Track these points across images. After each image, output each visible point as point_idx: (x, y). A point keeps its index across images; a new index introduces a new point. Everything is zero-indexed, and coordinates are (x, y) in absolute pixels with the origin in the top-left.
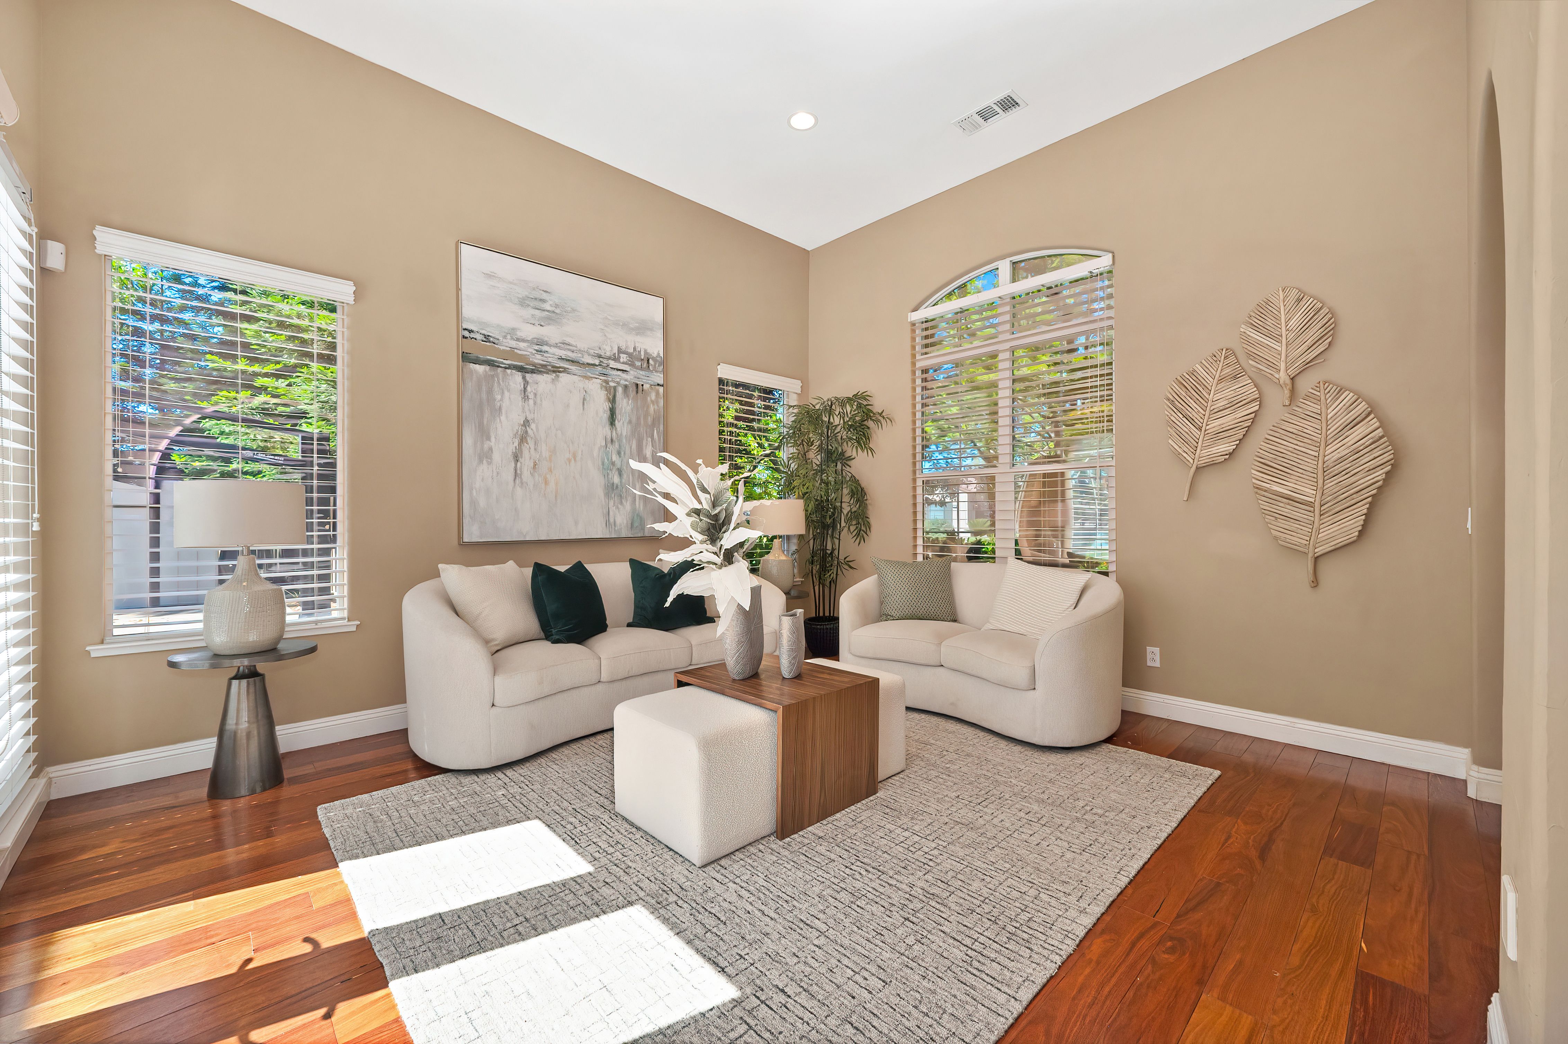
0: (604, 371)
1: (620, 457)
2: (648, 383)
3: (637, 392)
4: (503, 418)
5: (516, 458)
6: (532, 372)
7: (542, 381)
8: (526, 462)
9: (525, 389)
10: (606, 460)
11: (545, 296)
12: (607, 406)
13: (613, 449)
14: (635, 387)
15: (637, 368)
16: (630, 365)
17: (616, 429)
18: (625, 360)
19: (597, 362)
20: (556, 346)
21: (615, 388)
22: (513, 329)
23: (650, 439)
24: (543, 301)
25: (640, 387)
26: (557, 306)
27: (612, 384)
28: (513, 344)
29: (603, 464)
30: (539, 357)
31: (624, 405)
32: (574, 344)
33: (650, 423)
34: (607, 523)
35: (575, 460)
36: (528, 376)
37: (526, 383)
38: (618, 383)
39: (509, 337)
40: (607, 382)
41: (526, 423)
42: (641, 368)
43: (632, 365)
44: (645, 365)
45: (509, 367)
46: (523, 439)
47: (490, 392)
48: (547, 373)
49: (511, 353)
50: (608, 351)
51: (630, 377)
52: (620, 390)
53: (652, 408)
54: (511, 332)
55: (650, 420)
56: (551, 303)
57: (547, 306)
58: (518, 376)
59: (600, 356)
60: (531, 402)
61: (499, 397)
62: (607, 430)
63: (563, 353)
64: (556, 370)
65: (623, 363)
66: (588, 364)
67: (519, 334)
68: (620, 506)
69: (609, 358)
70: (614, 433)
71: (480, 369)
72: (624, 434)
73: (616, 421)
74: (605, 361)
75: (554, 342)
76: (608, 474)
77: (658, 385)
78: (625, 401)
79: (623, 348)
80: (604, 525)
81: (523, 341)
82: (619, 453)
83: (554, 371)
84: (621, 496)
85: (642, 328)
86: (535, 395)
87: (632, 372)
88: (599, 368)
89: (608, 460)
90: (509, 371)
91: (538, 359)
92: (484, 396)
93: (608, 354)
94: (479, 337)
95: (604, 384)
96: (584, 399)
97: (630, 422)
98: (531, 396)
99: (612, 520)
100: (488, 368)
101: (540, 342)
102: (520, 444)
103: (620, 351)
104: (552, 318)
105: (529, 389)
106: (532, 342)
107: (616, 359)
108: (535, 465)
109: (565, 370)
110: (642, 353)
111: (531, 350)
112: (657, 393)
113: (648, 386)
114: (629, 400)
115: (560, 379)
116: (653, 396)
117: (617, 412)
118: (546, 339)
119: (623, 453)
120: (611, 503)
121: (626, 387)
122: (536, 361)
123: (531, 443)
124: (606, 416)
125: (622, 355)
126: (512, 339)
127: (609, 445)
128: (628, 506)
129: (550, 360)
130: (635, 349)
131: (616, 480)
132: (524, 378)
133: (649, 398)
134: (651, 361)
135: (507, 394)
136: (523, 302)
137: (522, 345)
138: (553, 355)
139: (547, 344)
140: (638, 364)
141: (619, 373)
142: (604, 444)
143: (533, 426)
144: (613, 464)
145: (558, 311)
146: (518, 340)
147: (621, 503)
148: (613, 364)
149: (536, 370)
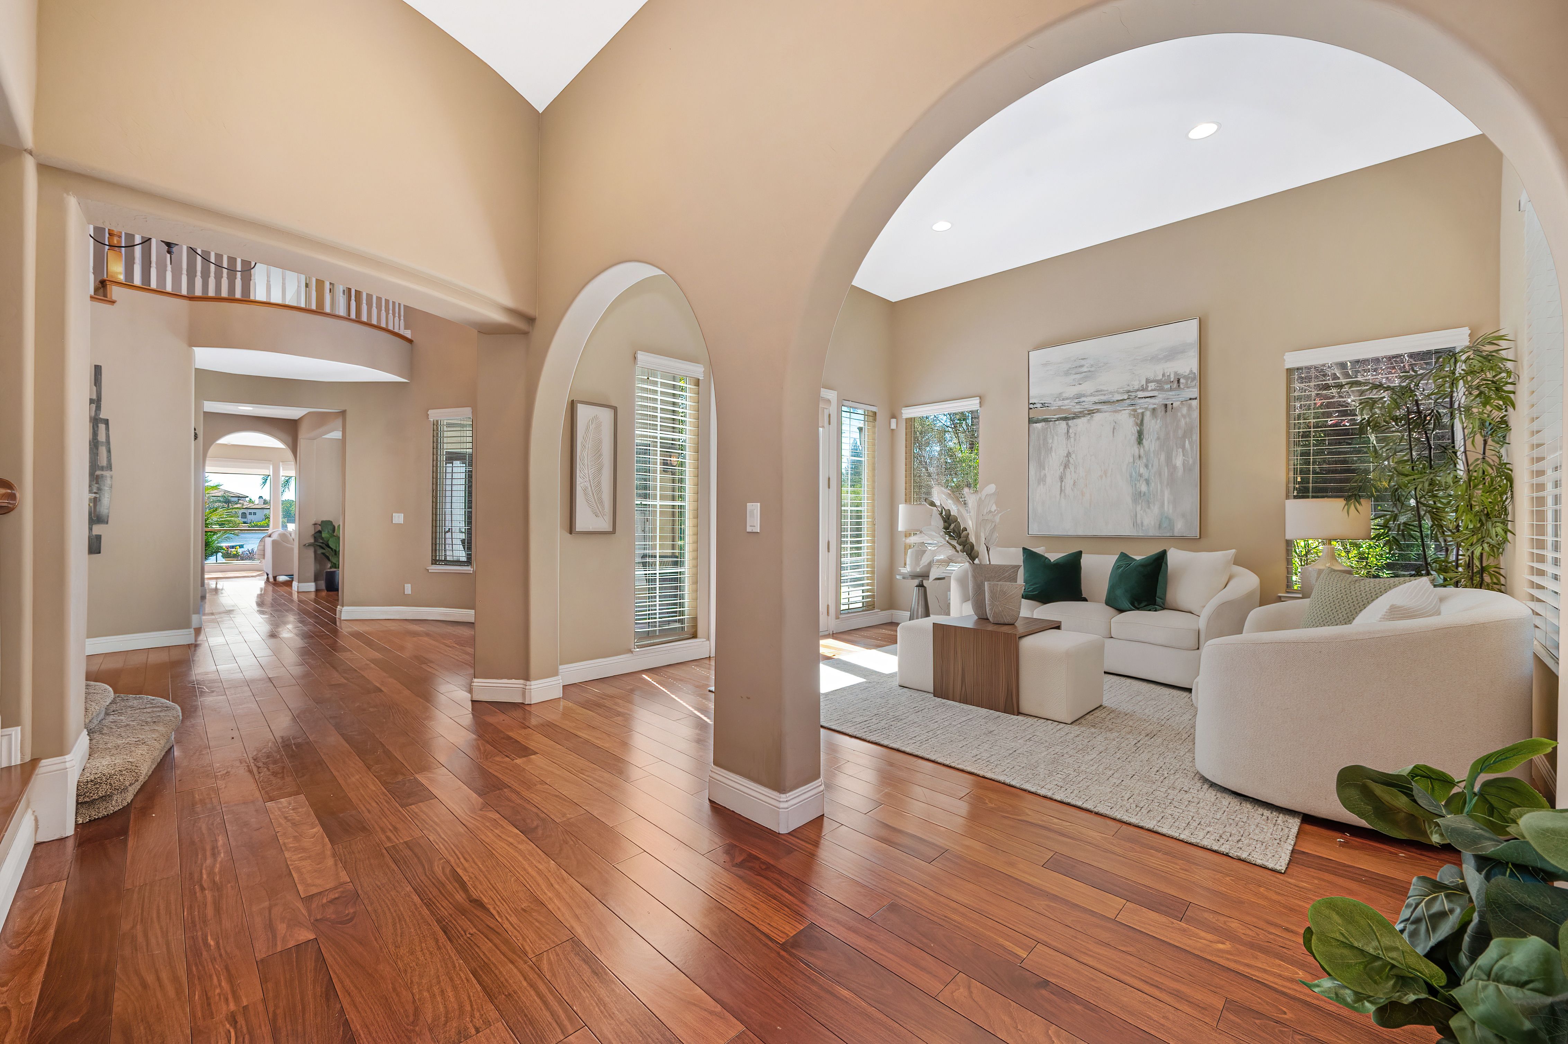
0: (1133, 402)
1: (1148, 469)
2: (1177, 401)
3: (1166, 411)
4: (1053, 454)
5: (1062, 479)
6: (1073, 418)
7: (1081, 422)
8: (1068, 482)
9: (1068, 431)
10: (1134, 473)
11: (1083, 362)
12: (1135, 429)
13: (1140, 464)
14: (1163, 408)
15: (1167, 391)
16: (1158, 390)
17: (1144, 447)
18: (1153, 388)
19: (1126, 397)
20: (1092, 395)
21: (1143, 414)
22: (1061, 393)
23: (1180, 450)
24: (1082, 366)
25: (1169, 407)
26: (1092, 366)
27: (1140, 411)
28: (1060, 403)
29: (1131, 477)
30: (1079, 407)
31: (1152, 426)
32: (1106, 389)
33: (1180, 436)
34: (1135, 524)
35: (1106, 476)
36: (1070, 422)
37: (1069, 426)
38: (1146, 409)
39: (1057, 399)
40: (1135, 410)
41: (1069, 455)
42: (1171, 389)
43: (1161, 389)
44: (1175, 385)
45: (1058, 419)
46: (1066, 466)
47: (1045, 439)
48: (1084, 416)
49: (1060, 410)
50: (1136, 385)
51: (1161, 398)
52: (1148, 414)
53: (1183, 422)
54: (1060, 397)
55: (1180, 433)
56: (1087, 365)
57: (1085, 369)
58: (1063, 424)
59: (1129, 392)
60: (1072, 439)
61: (1050, 441)
62: (1135, 450)
63: (1096, 399)
64: (1091, 412)
65: (1152, 390)
66: (1117, 401)
67: (1064, 395)
68: (1147, 510)
69: (1138, 390)
70: (1142, 450)
71: (1039, 426)
72: (1152, 449)
73: (1144, 440)
74: (1133, 394)
75: (1089, 393)
76: (1135, 484)
77: (1190, 399)
78: (1153, 421)
79: (1152, 378)
80: (1132, 525)
81: (1067, 399)
82: (1147, 466)
83: (1089, 414)
84: (1148, 501)
85: (1173, 353)
86: (1075, 434)
87: (1160, 396)
88: (1128, 401)
89: (1136, 473)
90: (1057, 422)
91: (1078, 409)
92: (1041, 442)
93: (1136, 387)
94: (1039, 406)
95: (1132, 413)
96: (1114, 429)
97: (1158, 438)
98: (1072, 435)
99: (1139, 521)
100: (1043, 424)
101: (1079, 396)
102: (1064, 470)
103: (1148, 381)
104: (1089, 376)
105: (1071, 431)
106: (1072, 398)
107: (1143, 389)
108: (1074, 484)
109: (1098, 411)
110: (1172, 376)
111: (1072, 404)
112: (1190, 407)
113: (1179, 403)
114: (1157, 420)
115: (1094, 418)
116: (1185, 410)
117: (1145, 432)
118: (1084, 392)
119: (1150, 466)
120: (1139, 508)
121: (1154, 409)
122: (1076, 410)
123: (1072, 468)
124: (1134, 438)
125: (1150, 385)
126: (1060, 400)
127: (1137, 461)
128: (1156, 509)
129: (1086, 406)
130: (1163, 375)
131: (1144, 488)
132: (1067, 424)
133: (1179, 414)
134: (1182, 381)
135: (1056, 437)
136: (1067, 373)
137: (1066, 402)
138: (1088, 402)
139: (1084, 396)
140: (1167, 386)
141: (1147, 400)
142: (1132, 460)
143: (1073, 456)
144: (1141, 475)
145: (1092, 369)
146: (1063, 400)
147: (1149, 507)
148: (1141, 394)
149: (1076, 416)
